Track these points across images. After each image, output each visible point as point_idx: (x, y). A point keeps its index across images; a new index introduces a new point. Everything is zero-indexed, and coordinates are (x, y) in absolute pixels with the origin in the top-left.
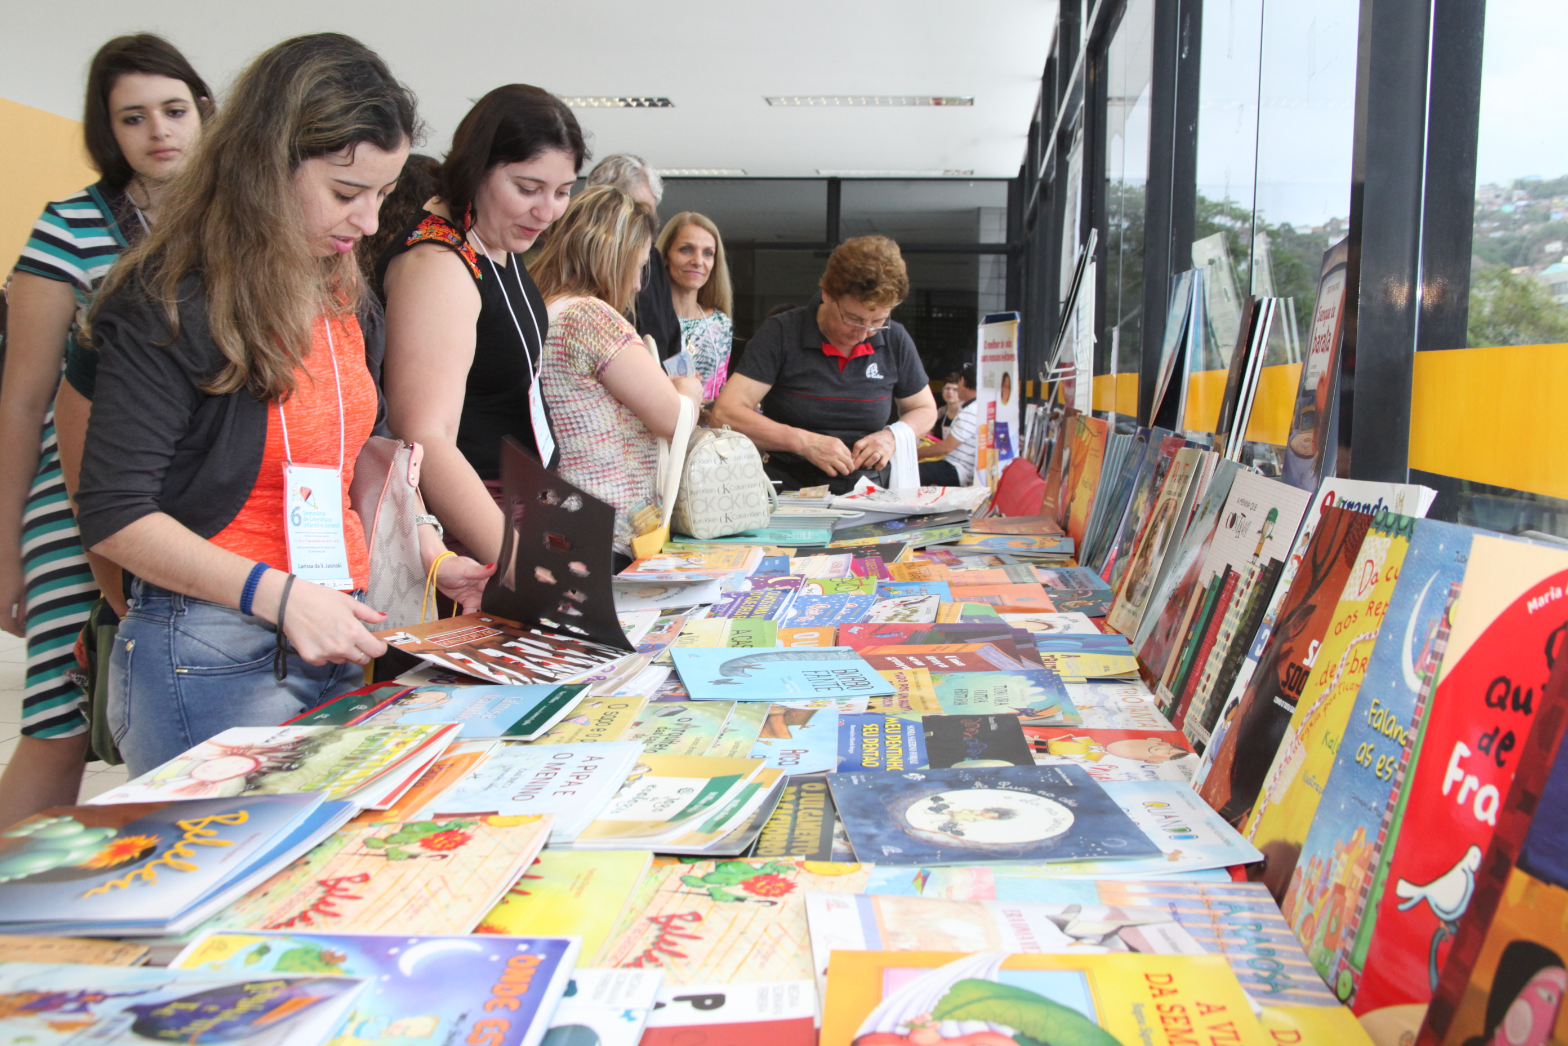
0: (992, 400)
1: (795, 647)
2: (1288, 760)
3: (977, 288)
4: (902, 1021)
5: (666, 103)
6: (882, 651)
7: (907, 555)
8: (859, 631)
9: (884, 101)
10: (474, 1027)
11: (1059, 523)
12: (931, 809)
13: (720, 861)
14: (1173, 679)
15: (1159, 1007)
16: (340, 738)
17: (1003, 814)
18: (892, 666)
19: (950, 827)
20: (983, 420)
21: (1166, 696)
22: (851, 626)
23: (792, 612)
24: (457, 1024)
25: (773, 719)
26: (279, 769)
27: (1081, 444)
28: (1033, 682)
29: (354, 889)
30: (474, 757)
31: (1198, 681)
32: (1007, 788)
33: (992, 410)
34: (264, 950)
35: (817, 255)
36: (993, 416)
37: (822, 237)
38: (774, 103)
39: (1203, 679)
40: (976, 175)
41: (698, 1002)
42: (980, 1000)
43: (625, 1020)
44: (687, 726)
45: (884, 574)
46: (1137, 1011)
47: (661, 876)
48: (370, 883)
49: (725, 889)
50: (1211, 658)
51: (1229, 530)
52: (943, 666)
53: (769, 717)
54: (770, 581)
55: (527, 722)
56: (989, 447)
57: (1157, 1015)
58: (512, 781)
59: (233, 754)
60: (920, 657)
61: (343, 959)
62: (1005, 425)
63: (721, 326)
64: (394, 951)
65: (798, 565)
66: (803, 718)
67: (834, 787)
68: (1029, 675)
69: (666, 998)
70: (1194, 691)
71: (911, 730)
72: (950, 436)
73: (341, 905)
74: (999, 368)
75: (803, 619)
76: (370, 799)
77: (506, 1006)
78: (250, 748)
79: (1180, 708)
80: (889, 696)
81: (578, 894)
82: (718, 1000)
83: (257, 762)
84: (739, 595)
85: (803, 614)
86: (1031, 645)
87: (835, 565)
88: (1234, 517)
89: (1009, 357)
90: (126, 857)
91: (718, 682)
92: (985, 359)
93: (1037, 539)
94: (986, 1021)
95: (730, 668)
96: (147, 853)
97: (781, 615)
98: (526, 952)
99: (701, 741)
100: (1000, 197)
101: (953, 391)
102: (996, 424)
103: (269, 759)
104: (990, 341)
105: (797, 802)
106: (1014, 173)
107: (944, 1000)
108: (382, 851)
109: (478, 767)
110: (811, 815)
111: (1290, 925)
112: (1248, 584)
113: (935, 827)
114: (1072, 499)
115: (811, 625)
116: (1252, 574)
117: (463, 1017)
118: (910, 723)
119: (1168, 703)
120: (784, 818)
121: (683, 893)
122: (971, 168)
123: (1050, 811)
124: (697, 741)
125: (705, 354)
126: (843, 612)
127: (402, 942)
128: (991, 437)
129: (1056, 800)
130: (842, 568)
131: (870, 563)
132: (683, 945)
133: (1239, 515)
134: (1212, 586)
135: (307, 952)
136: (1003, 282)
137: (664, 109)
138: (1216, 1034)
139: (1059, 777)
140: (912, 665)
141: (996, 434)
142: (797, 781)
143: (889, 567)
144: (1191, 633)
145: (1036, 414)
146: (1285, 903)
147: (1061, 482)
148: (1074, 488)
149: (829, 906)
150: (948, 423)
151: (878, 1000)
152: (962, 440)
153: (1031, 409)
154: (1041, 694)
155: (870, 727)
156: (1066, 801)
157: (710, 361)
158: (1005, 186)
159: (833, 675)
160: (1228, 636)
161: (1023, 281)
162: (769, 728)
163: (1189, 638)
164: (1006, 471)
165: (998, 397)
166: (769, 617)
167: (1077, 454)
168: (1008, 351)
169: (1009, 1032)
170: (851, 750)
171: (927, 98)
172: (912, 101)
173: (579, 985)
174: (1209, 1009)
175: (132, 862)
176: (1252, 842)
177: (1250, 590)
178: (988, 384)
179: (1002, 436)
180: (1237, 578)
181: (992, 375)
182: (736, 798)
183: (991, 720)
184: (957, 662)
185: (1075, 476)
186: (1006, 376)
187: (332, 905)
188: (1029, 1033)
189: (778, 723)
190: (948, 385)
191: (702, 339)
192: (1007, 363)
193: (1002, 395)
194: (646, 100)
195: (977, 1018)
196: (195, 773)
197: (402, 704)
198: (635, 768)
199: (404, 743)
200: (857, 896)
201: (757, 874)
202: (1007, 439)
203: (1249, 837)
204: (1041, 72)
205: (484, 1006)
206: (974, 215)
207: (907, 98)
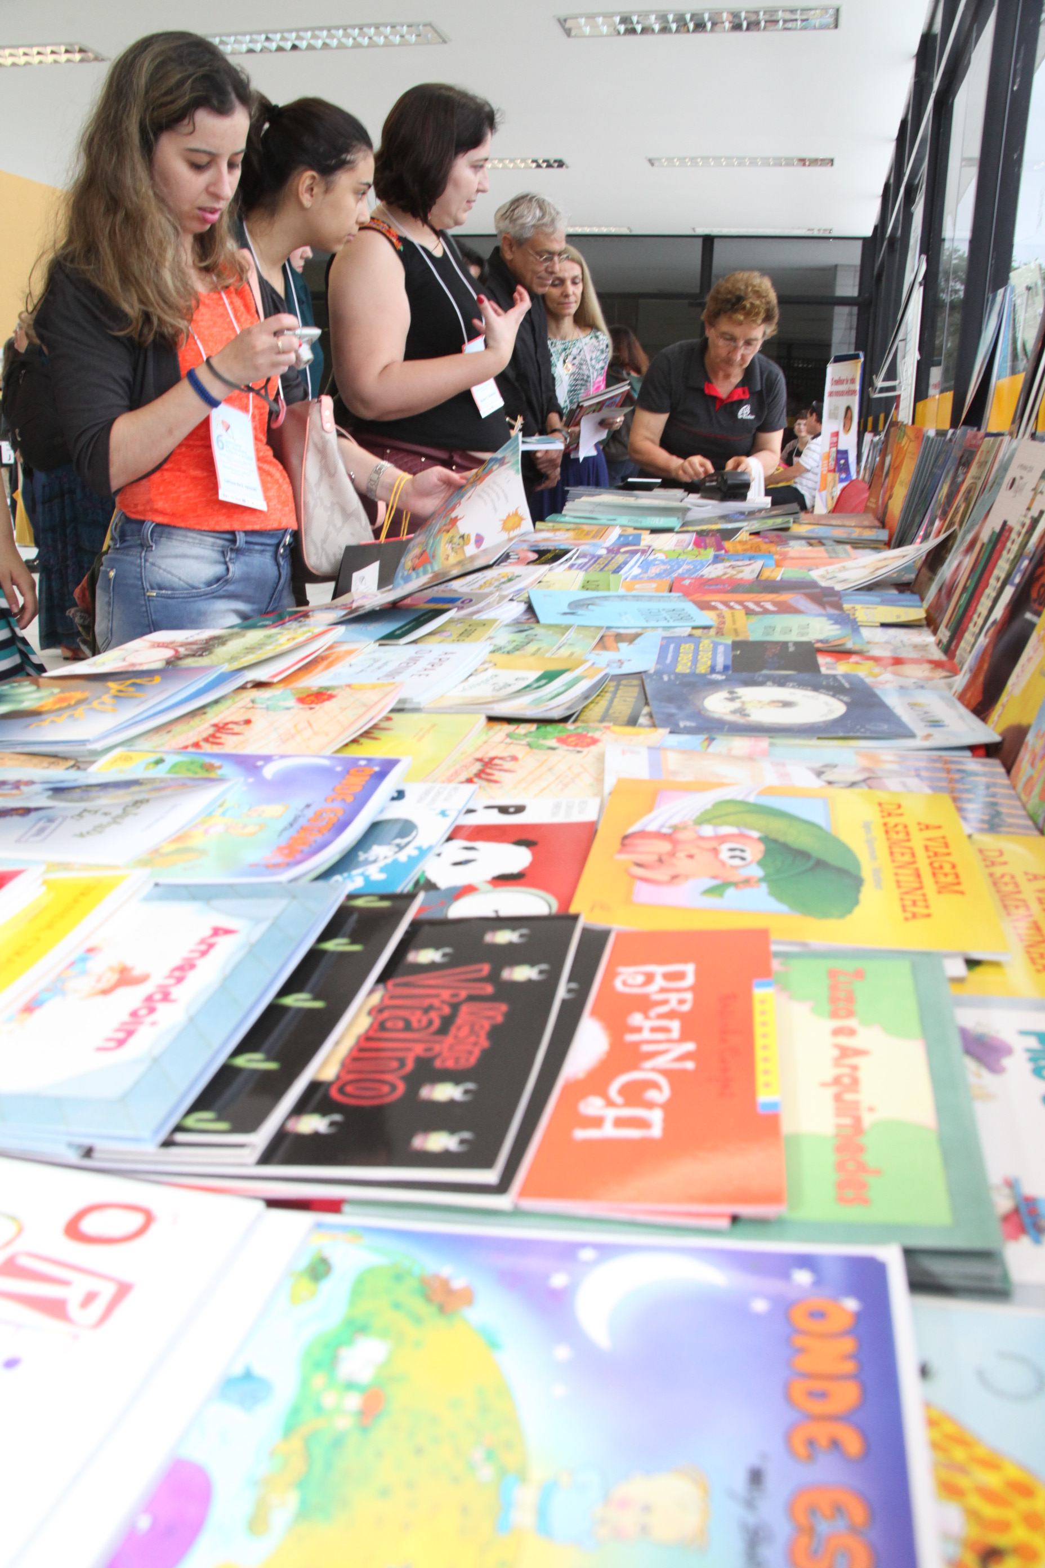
0: (835, 430)
1: (634, 593)
2: (1029, 660)
3: (830, 340)
4: (668, 824)
5: (561, 164)
6: (707, 598)
7: (743, 536)
8: (690, 583)
9: (753, 162)
10: (315, 813)
11: (878, 519)
12: (726, 699)
13: (540, 725)
15: (885, 824)
16: (244, 636)
17: (786, 704)
18: (715, 608)
19: (741, 711)
20: (827, 449)
21: (944, 635)
22: (684, 579)
23: (636, 571)
24: (302, 811)
25: (605, 639)
26: (193, 655)
27: (900, 449)
28: (832, 622)
29: (236, 728)
30: (349, 653)
31: (971, 618)
32: (793, 687)
33: (835, 439)
34: (159, 762)
35: (691, 305)
36: (835, 444)
37: (697, 290)
38: (656, 164)
39: (975, 617)
40: (834, 234)
41: (503, 810)
42: (736, 813)
43: (440, 817)
44: (532, 640)
45: (720, 547)
46: (867, 826)
47: (491, 733)
48: (252, 725)
49: (542, 742)
50: (983, 599)
52: (758, 609)
53: (602, 638)
54: (622, 550)
55: (398, 632)
56: (830, 471)
57: (882, 829)
58: (379, 668)
59: (159, 646)
60: (741, 603)
61: (220, 767)
62: (846, 452)
63: (597, 344)
64: (260, 763)
65: (647, 539)
66: (632, 638)
67: (647, 682)
68: (830, 617)
69: (478, 805)
70: (967, 627)
71: (721, 649)
72: (798, 463)
73: (225, 738)
74: (843, 402)
75: (646, 576)
76: (261, 674)
77: (344, 800)
78: (172, 643)
79: (954, 643)
80: (707, 628)
81: (420, 740)
82: (520, 809)
83: (177, 651)
84: (593, 556)
85: (646, 572)
86: (836, 599)
87: (679, 543)
88: (1014, 480)
89: (851, 393)
90: (65, 704)
91: (565, 614)
92: (831, 394)
93: (858, 530)
94: (738, 827)
95: (576, 606)
96: (80, 702)
97: (626, 573)
98: (365, 766)
99: (542, 650)
100: (854, 255)
101: (802, 427)
102: (838, 452)
103: (186, 649)
104: (837, 378)
105: (615, 693)
106: (868, 232)
107: (707, 812)
108: (264, 706)
109: (352, 659)
110: (625, 701)
111: (1014, 787)
112: (1019, 534)
113: (728, 710)
114: (890, 497)
115: (651, 579)
116: (1023, 525)
117: (308, 806)
118: (720, 644)
119: (945, 640)
120: (603, 703)
121: (506, 743)
122: (830, 227)
123: (827, 704)
124: (539, 650)
125: (581, 371)
126: (680, 571)
127: (268, 759)
128: (832, 463)
129: (833, 696)
130: (685, 544)
131: (709, 540)
132: (497, 775)
133: (1018, 478)
134: (990, 540)
135: (192, 763)
136: (854, 333)
137: (560, 170)
138: (929, 843)
139: (839, 681)
140: (731, 608)
141: (837, 460)
142: (619, 678)
143: (727, 544)
145: (872, 441)
146: (1013, 771)
147: (883, 484)
148: (892, 487)
149: (624, 752)
150: (799, 454)
151: (650, 809)
152: (809, 468)
153: (868, 437)
154: (838, 629)
155: (687, 646)
156: (842, 697)
157: (585, 378)
158: (860, 243)
159: (663, 612)
160: (998, 579)
161: (871, 329)
162: (602, 643)
164: (843, 490)
165: (840, 428)
166: (616, 571)
167: (896, 458)
168: (851, 387)
169: (756, 834)
170: (668, 661)
171: (792, 159)
172: (778, 162)
173: (407, 794)
174: (927, 827)
175: (69, 707)
176: (994, 729)
177: (1021, 538)
178: (833, 416)
179: (842, 462)
180: (1011, 530)
181: (836, 408)
182: (563, 685)
183: (790, 645)
184: (769, 606)
185: (894, 477)
186: (848, 409)
187: (220, 738)
188: (773, 835)
189: (610, 641)
190: (799, 421)
191: (578, 358)
192: (850, 398)
193: (844, 426)
194: (544, 161)
195: (731, 824)
196: (127, 659)
197: (300, 622)
198: (483, 663)
199: (294, 639)
200: (650, 748)
201: (569, 733)
202: (847, 463)
203: (992, 726)
204: (895, 133)
205: (326, 800)
206: (831, 272)
207: (774, 159)
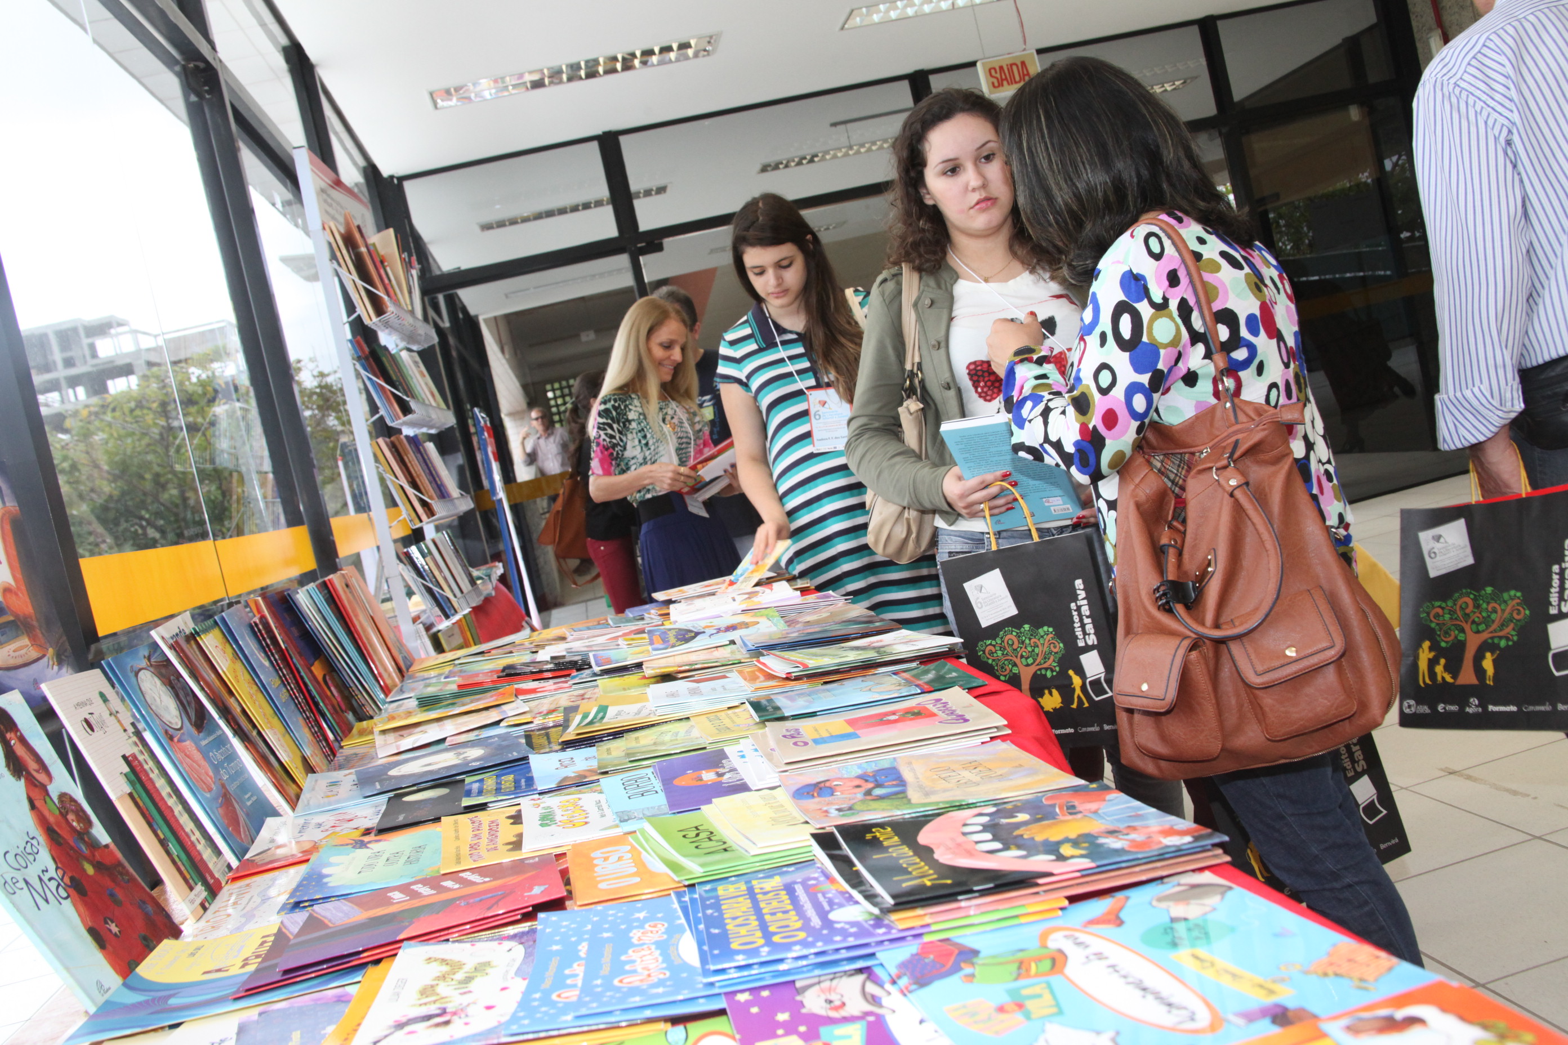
14: (188, 877)
51: (95, 734)
144: (159, 832)
163: (162, 837)
